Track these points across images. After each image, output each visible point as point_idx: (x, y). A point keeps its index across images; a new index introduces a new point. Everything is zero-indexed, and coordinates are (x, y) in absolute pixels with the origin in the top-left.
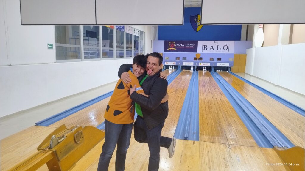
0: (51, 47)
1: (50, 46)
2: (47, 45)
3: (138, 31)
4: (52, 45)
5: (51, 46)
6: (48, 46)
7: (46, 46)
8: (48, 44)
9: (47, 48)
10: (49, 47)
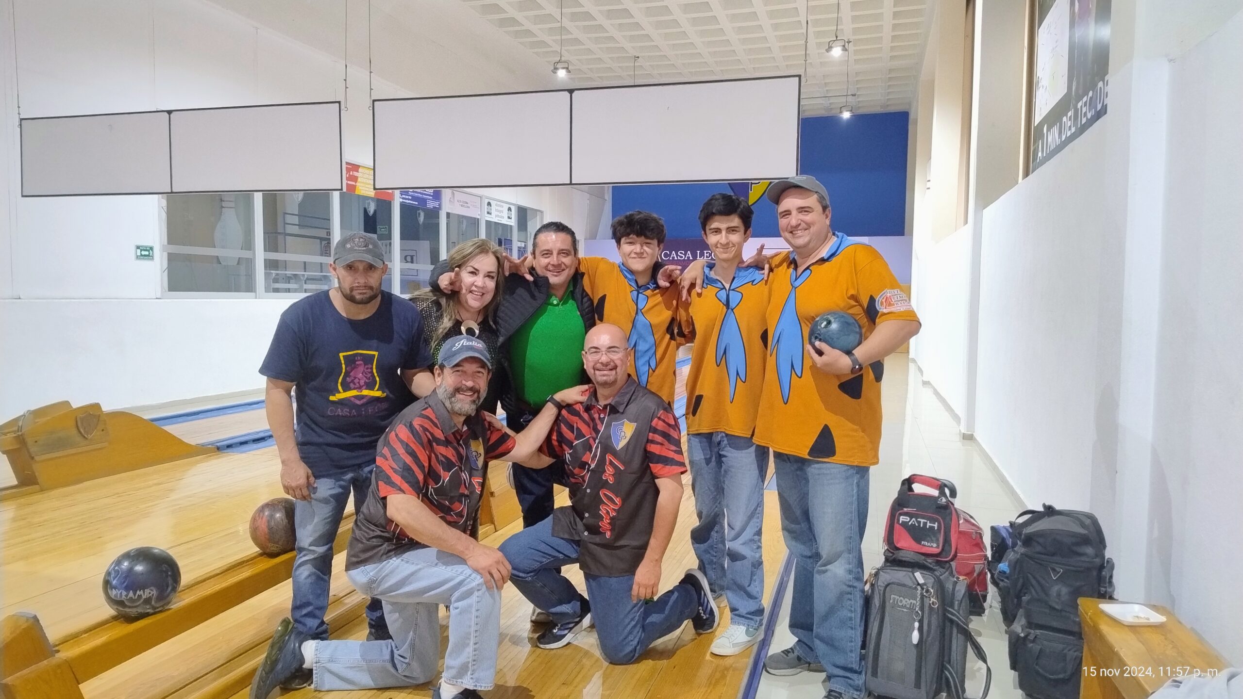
0: (148, 256)
1: (145, 253)
2: (134, 249)
3: (508, 206)
4: (152, 248)
5: (147, 253)
6: (139, 251)
7: (132, 252)
8: (138, 247)
9: (134, 257)
10: (139, 254)
